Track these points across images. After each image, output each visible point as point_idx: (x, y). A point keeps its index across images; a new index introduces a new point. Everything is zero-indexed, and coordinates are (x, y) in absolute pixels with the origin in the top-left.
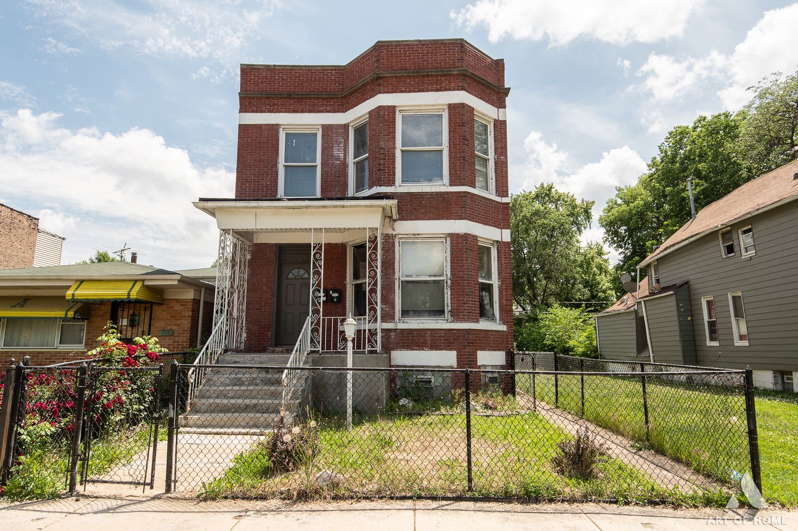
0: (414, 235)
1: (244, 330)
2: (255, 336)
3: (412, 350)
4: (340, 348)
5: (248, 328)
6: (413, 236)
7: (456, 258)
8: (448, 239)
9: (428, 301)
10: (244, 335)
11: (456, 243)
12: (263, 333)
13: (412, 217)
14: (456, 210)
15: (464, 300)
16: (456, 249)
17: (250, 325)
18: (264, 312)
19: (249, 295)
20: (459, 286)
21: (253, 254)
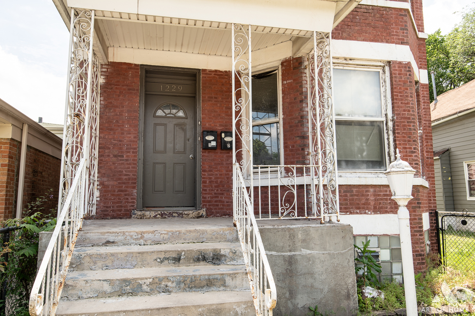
0: (346, 59)
1: (96, 185)
2: (113, 195)
3: (351, 213)
4: (282, 214)
5: (101, 184)
6: (345, 62)
7: (400, 93)
8: (387, 69)
9: (365, 148)
10: (97, 194)
11: (399, 74)
12: (126, 191)
13: (345, 35)
14: (396, 32)
15: (410, 148)
16: (400, 81)
17: (105, 179)
18: (127, 160)
19: (102, 135)
20: (404, 129)
21: (108, 77)
